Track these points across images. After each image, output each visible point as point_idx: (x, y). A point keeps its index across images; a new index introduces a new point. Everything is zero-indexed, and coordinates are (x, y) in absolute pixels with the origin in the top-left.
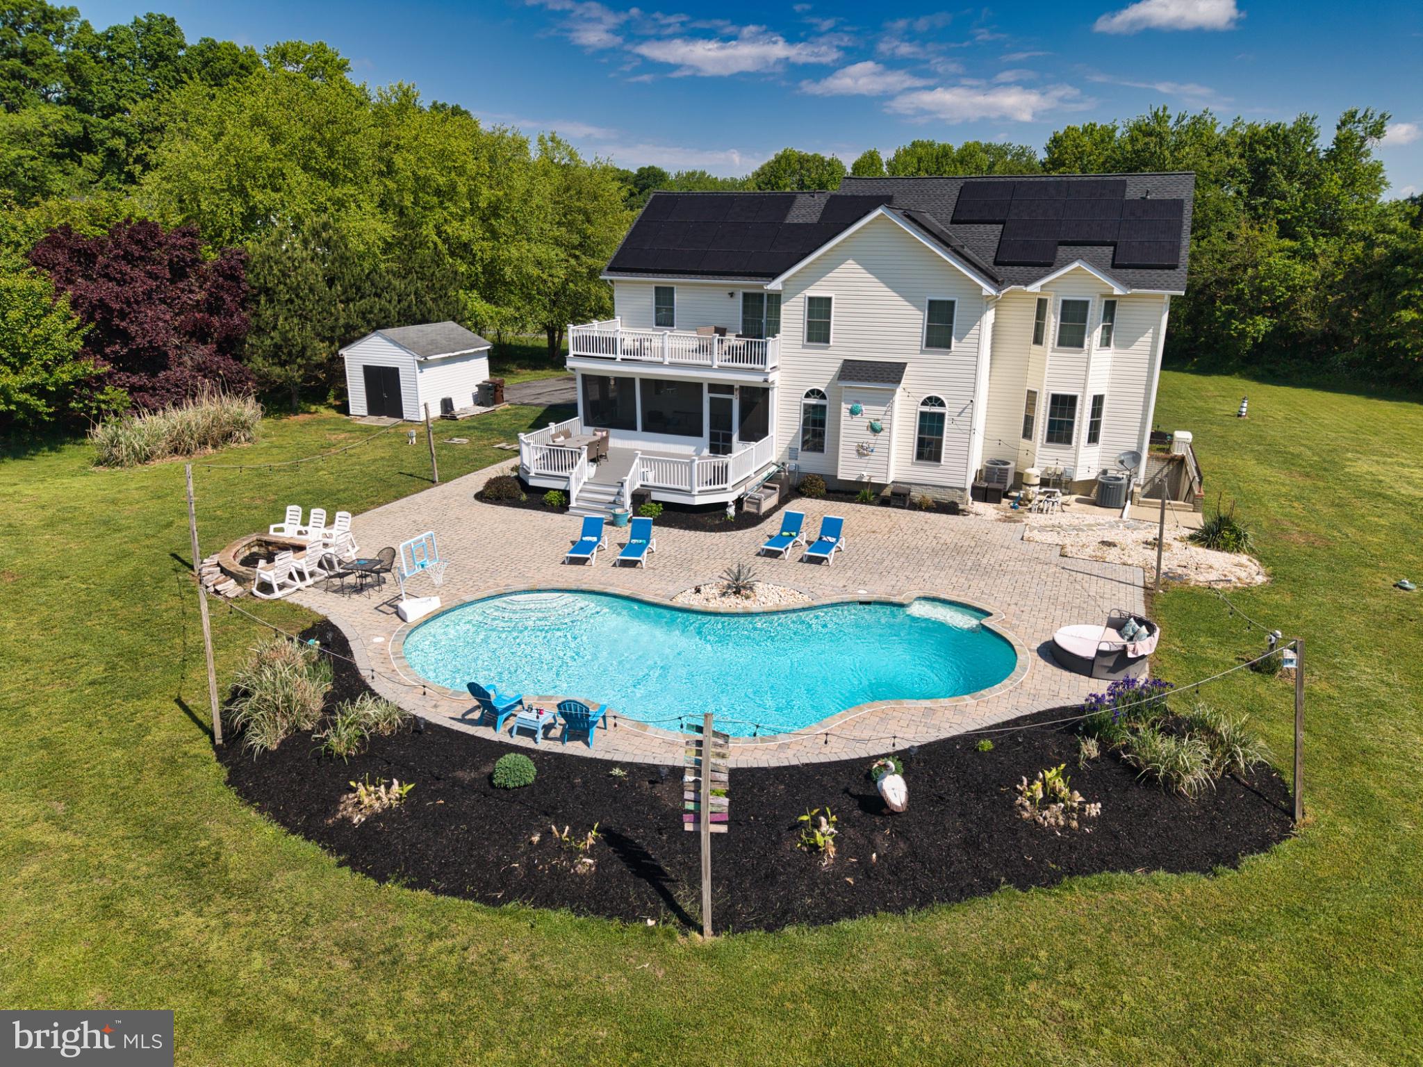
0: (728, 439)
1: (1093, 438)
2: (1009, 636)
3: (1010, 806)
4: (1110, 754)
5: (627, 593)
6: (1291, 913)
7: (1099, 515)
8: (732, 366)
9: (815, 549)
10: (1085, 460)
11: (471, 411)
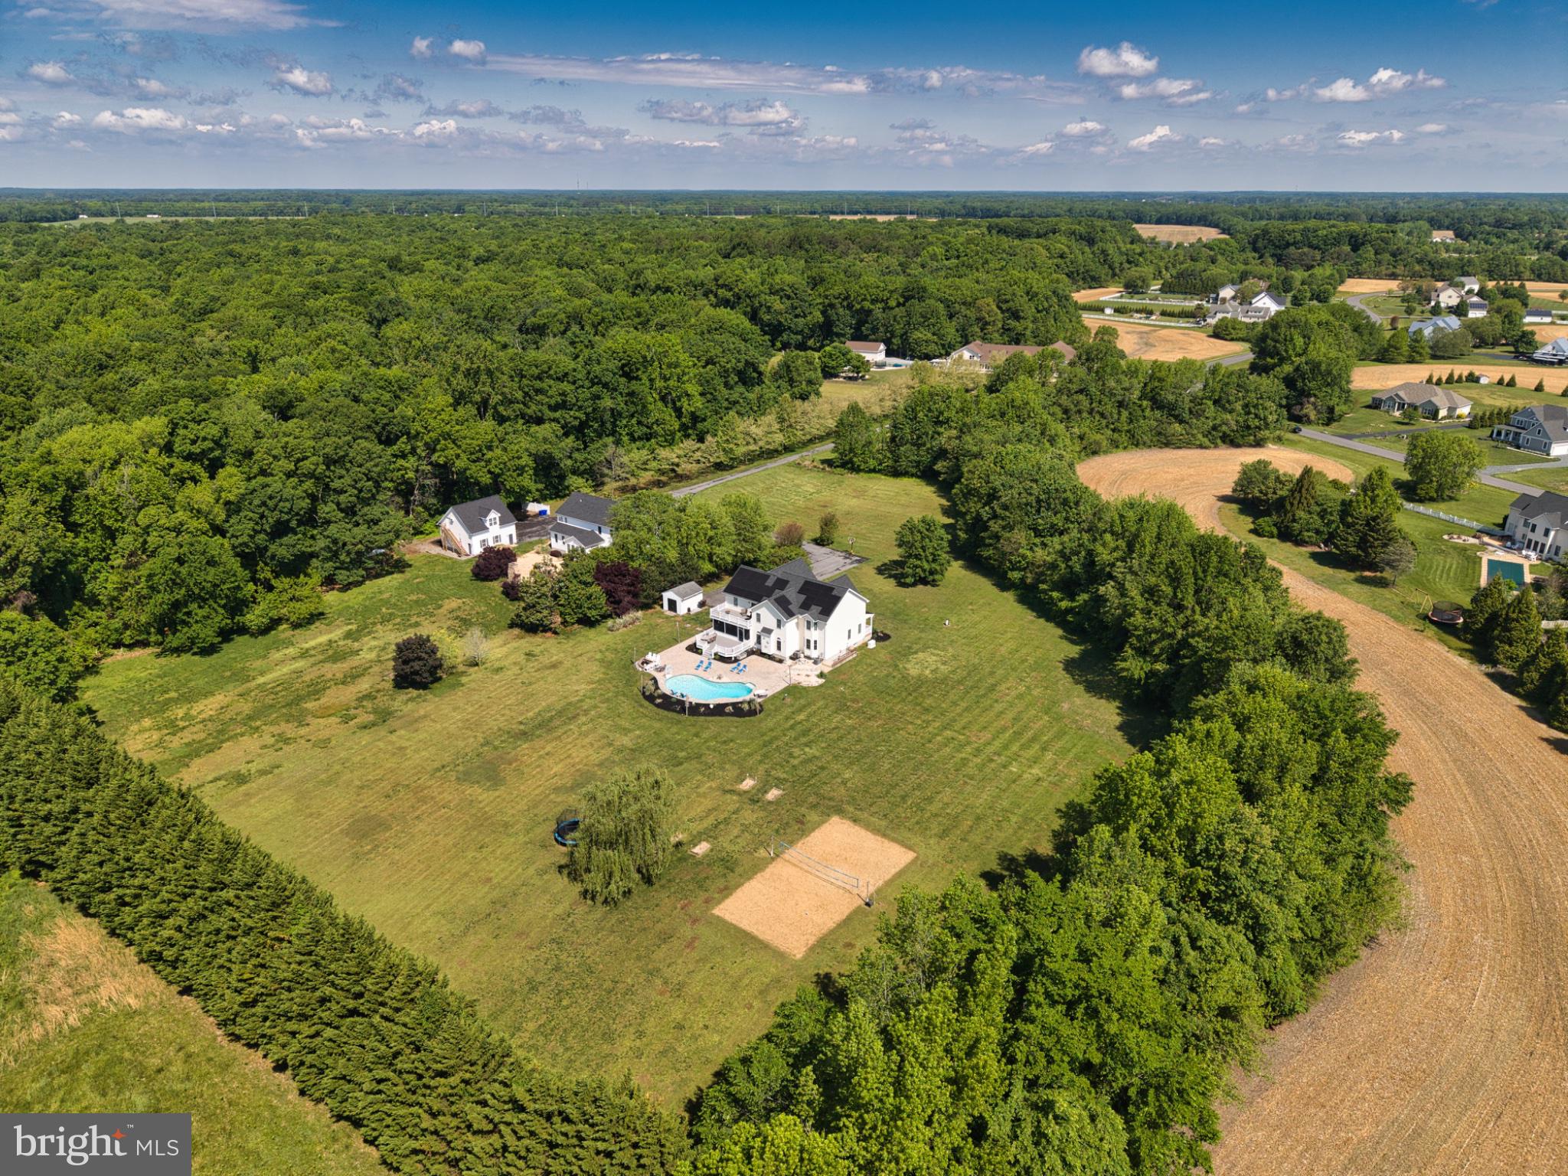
0: (742, 639)
1: (815, 648)
5: (702, 677)
7: (811, 666)
8: (744, 624)
9: (740, 671)
10: (813, 653)
11: (695, 610)
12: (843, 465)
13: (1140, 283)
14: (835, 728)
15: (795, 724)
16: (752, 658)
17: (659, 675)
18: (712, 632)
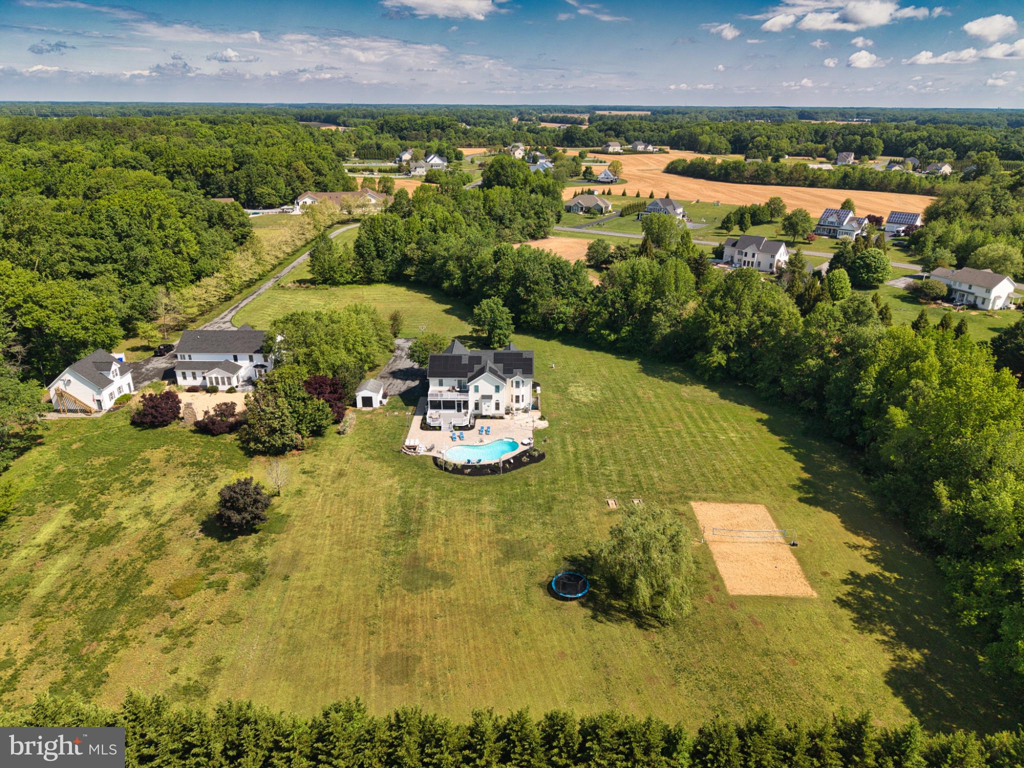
0: (461, 409)
1: (523, 401)
2: (518, 442)
3: (522, 461)
4: (530, 454)
7: (526, 415)
8: (461, 397)
9: (487, 432)
10: (522, 405)
11: (385, 402)
12: (324, 282)
13: (346, 153)
14: (601, 449)
15: (575, 454)
16: (478, 421)
17: (434, 453)
18: (434, 411)
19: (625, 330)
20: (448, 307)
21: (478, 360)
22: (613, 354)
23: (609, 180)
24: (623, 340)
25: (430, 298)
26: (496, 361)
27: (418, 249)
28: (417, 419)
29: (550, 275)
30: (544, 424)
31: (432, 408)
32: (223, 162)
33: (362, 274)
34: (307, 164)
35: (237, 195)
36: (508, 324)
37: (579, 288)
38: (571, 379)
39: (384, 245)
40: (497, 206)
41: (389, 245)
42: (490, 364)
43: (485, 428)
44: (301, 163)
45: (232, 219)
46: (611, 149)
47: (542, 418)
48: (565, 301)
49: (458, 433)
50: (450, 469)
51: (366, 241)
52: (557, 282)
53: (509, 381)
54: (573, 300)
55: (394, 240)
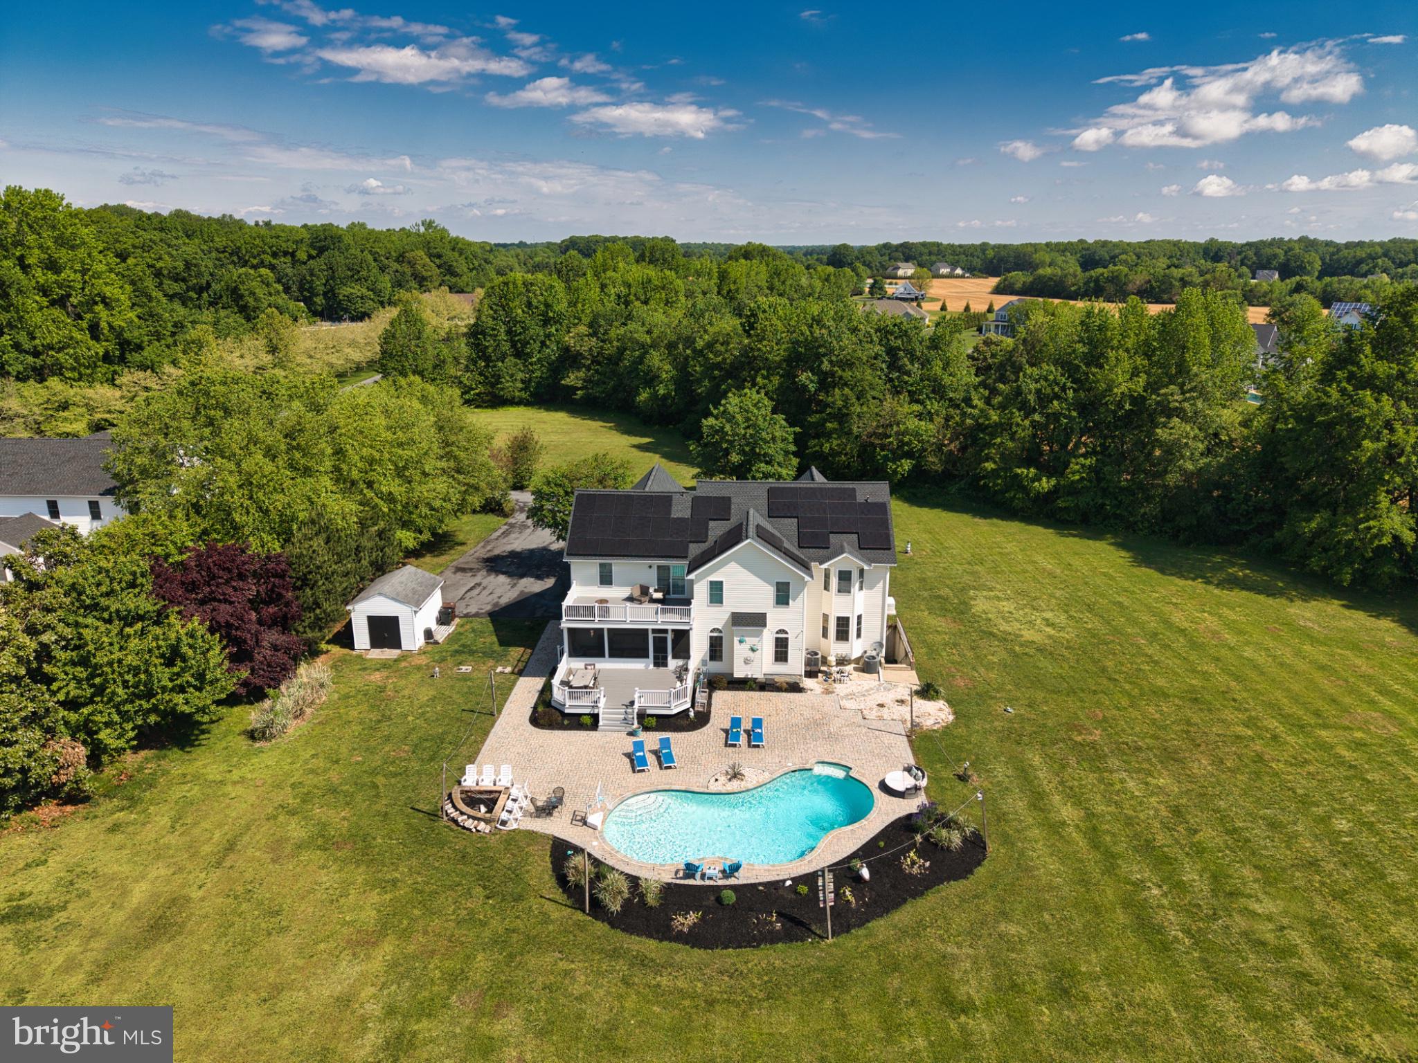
0: (666, 658)
1: (859, 636)
2: (864, 781)
3: (901, 870)
4: (927, 838)
5: (683, 788)
6: (991, 887)
7: (868, 680)
8: (669, 621)
9: (754, 738)
10: (856, 648)
11: (442, 633)
14: (1177, 811)
15: (1093, 835)
16: (722, 698)
17: (558, 827)
18: (579, 664)
19: (1077, 469)
20: (647, 440)
21: (721, 507)
22: (1047, 526)
23: (913, 296)
24: (1073, 490)
25: (610, 428)
26: (773, 512)
27: (590, 335)
28: (526, 690)
29: (878, 349)
30: (936, 713)
31: (574, 653)
32: (291, 247)
33: (481, 389)
34: (430, 256)
35: (310, 298)
36: (787, 453)
37: (947, 380)
38: (967, 579)
39: (525, 329)
40: (742, 289)
41: (536, 330)
42: (757, 518)
43: (746, 725)
44: (421, 253)
45: (257, 300)
46: (900, 273)
47: (927, 692)
48: (917, 408)
49: (652, 740)
50: (615, 907)
51: (491, 323)
52: (894, 365)
53: (818, 569)
54: (933, 406)
55: (546, 322)
